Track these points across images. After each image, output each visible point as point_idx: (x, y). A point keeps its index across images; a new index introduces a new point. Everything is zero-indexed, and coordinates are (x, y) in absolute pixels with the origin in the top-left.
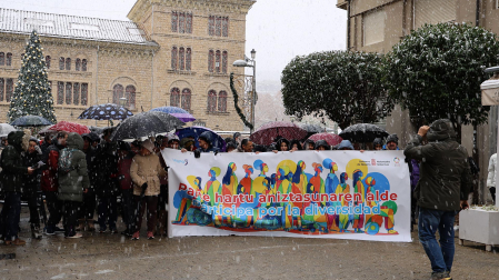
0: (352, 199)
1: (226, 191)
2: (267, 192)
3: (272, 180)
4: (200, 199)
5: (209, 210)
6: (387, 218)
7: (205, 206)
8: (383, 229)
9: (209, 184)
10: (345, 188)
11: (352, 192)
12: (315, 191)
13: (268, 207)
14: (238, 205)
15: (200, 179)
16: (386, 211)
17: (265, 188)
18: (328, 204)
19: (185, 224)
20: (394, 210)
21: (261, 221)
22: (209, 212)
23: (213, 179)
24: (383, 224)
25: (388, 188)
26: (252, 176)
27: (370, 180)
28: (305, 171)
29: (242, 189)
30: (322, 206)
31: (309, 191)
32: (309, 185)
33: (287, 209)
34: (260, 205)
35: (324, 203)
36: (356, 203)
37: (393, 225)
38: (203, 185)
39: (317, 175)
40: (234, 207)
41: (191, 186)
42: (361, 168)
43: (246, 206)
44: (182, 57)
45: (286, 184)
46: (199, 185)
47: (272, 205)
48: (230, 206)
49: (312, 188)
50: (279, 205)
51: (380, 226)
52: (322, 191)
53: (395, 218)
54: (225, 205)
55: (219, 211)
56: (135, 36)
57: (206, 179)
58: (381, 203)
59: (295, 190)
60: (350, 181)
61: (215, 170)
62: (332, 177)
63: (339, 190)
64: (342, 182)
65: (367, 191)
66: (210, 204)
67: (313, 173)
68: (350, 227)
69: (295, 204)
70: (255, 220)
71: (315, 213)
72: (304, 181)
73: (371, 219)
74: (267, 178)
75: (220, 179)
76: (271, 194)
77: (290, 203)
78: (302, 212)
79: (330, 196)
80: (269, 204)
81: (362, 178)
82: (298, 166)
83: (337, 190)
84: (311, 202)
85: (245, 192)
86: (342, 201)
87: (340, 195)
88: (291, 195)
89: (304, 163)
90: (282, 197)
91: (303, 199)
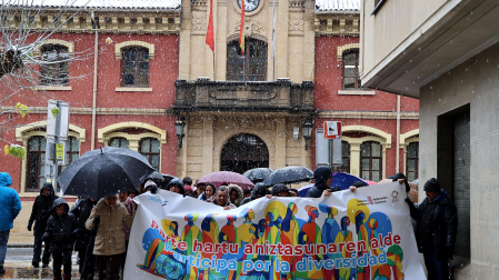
0: (356, 249)
2: (255, 241)
3: (260, 227)
6: (395, 267)
9: (187, 228)
10: (347, 235)
11: (355, 239)
12: (309, 241)
13: (254, 260)
14: (220, 256)
15: (176, 224)
17: (252, 236)
18: (325, 257)
20: (400, 257)
21: (245, 277)
23: (191, 224)
24: (392, 275)
27: (372, 222)
28: (296, 215)
29: (225, 237)
30: (318, 259)
31: (300, 241)
32: (301, 235)
33: (275, 263)
34: (245, 257)
35: (320, 255)
36: (360, 254)
37: (403, 275)
38: (180, 230)
39: (311, 221)
40: (214, 258)
43: (229, 257)
45: (275, 231)
46: (176, 231)
47: (260, 257)
48: (209, 256)
49: (305, 237)
50: (267, 258)
51: (388, 278)
52: (319, 241)
54: (204, 255)
57: (183, 223)
59: (285, 240)
60: (352, 227)
62: (331, 222)
63: (339, 239)
64: (344, 228)
65: (371, 236)
67: (306, 218)
69: (284, 258)
70: (239, 276)
71: (309, 269)
72: (295, 230)
73: (377, 271)
74: (253, 225)
75: (198, 224)
76: (258, 243)
77: (278, 257)
78: (292, 268)
79: (328, 247)
80: (255, 256)
81: (365, 221)
82: (289, 209)
83: (337, 239)
84: (304, 256)
85: (229, 241)
86: (343, 252)
87: (341, 245)
88: (279, 247)
89: (295, 206)
90: (270, 249)
91: (294, 251)
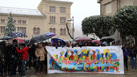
0: (105, 61)
1: (65, 59)
2: (78, 60)
3: (80, 56)
4: (57, 62)
5: (60, 65)
6: (116, 67)
7: (59, 64)
8: (115, 71)
9: (60, 57)
10: (103, 58)
11: (105, 59)
13: (78, 65)
14: (69, 64)
15: (57, 55)
16: (116, 65)
17: (78, 58)
18: (98, 63)
19: (53, 69)
20: (118, 65)
21: (76, 69)
22: (60, 66)
23: (62, 55)
24: (115, 69)
25: (117, 58)
26: (73, 55)
27: (111, 55)
28: (90, 53)
29: (71, 59)
33: (85, 65)
34: (76, 64)
35: (96, 63)
36: (107, 63)
37: (118, 69)
38: (58, 57)
41: (55, 58)
42: (108, 51)
43: (72, 64)
44: (53, 19)
45: (84, 57)
46: (57, 58)
47: (80, 64)
48: (67, 64)
49: (92, 58)
50: (82, 64)
51: (114, 70)
52: (96, 59)
53: (119, 67)
54: (65, 64)
55: (63, 66)
56: (39, 14)
57: (59, 55)
58: (114, 62)
59: (87, 59)
60: (104, 56)
61: (62, 53)
62: (99, 54)
63: (101, 59)
64: (102, 56)
65: (110, 59)
66: (60, 63)
67: (93, 53)
68: (105, 70)
69: (87, 63)
70: (75, 69)
71: (94, 66)
72: (90, 56)
73: (111, 68)
74: (78, 55)
75: (64, 55)
77: (85, 63)
78: (89, 66)
79: (98, 61)
80: (79, 63)
81: (108, 55)
82: (88, 51)
83: (100, 59)
84: (92, 63)
85: (71, 60)
86: (102, 62)
87: (101, 60)
88: (86, 61)
89: (90, 50)
90: (83, 61)
91: (90, 62)
